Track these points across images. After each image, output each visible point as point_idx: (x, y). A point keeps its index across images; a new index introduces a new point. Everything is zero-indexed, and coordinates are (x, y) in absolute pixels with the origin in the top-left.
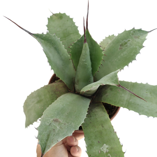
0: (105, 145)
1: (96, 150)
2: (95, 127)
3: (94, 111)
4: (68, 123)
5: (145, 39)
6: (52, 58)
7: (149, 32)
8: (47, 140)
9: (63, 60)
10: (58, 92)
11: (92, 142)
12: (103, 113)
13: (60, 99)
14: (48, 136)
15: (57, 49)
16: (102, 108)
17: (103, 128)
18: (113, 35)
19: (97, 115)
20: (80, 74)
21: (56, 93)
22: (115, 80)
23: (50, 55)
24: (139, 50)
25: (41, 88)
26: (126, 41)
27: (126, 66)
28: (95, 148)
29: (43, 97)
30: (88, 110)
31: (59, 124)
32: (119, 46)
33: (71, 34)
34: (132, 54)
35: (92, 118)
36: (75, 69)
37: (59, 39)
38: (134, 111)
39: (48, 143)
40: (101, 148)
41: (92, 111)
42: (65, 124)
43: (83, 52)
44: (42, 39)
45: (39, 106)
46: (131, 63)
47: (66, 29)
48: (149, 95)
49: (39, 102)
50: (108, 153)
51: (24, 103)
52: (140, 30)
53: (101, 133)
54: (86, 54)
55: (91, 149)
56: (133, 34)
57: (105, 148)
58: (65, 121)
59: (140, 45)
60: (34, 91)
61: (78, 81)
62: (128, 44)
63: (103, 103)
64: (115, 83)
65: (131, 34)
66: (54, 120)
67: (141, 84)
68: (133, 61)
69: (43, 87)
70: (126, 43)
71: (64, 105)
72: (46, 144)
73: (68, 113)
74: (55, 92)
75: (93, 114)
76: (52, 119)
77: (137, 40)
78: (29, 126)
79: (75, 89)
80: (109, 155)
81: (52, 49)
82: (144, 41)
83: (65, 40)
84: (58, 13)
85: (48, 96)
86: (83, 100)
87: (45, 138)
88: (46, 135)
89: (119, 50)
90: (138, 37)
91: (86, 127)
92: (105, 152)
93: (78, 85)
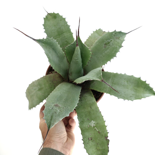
0: (92, 121)
1: (86, 125)
2: (85, 108)
3: (84, 96)
4: (65, 107)
5: (124, 40)
6: (51, 58)
7: (127, 33)
8: (51, 120)
9: (59, 57)
10: (55, 82)
11: (83, 119)
12: (91, 97)
13: (58, 88)
14: (52, 117)
15: (54, 49)
16: (91, 94)
17: (91, 109)
18: (100, 29)
19: (87, 99)
20: (73, 68)
21: (54, 82)
22: (100, 77)
23: (50, 55)
24: (119, 49)
25: (41, 78)
26: (109, 41)
27: (109, 61)
28: (85, 124)
29: (43, 86)
30: (79, 96)
31: (59, 108)
32: (104, 45)
33: (64, 32)
34: (113, 52)
35: (83, 101)
36: (69, 63)
37: (56, 40)
38: (114, 96)
39: (52, 122)
40: (90, 124)
41: (83, 96)
42: (63, 108)
43: (76, 52)
44: (43, 43)
45: (40, 93)
46: (112, 59)
47: (60, 28)
48: (126, 83)
49: (40, 90)
50: (95, 126)
51: (27, 90)
52: (120, 32)
53: (90, 112)
54: (78, 54)
55: (82, 124)
56: (114, 36)
57: (93, 123)
58: (63, 106)
59: (120, 45)
60: (35, 81)
61: (71, 73)
62: (111, 44)
63: (91, 89)
64: (99, 78)
65: (113, 36)
66: (55, 105)
67: (121, 74)
68: (114, 58)
69: (43, 77)
70: (109, 43)
71: (62, 93)
72: (50, 122)
73: (65, 100)
74: (52, 82)
75: (84, 98)
76: (54, 105)
77: (117, 40)
78: (32, 108)
79: (68, 79)
80: (95, 128)
81: (51, 50)
82: (123, 41)
83: (60, 37)
84: (52, 13)
85: (47, 85)
86: (76, 88)
87: (49, 118)
88: (50, 116)
89: (103, 48)
90: (119, 38)
91: (79, 108)
92: (93, 126)
93: (71, 76)
